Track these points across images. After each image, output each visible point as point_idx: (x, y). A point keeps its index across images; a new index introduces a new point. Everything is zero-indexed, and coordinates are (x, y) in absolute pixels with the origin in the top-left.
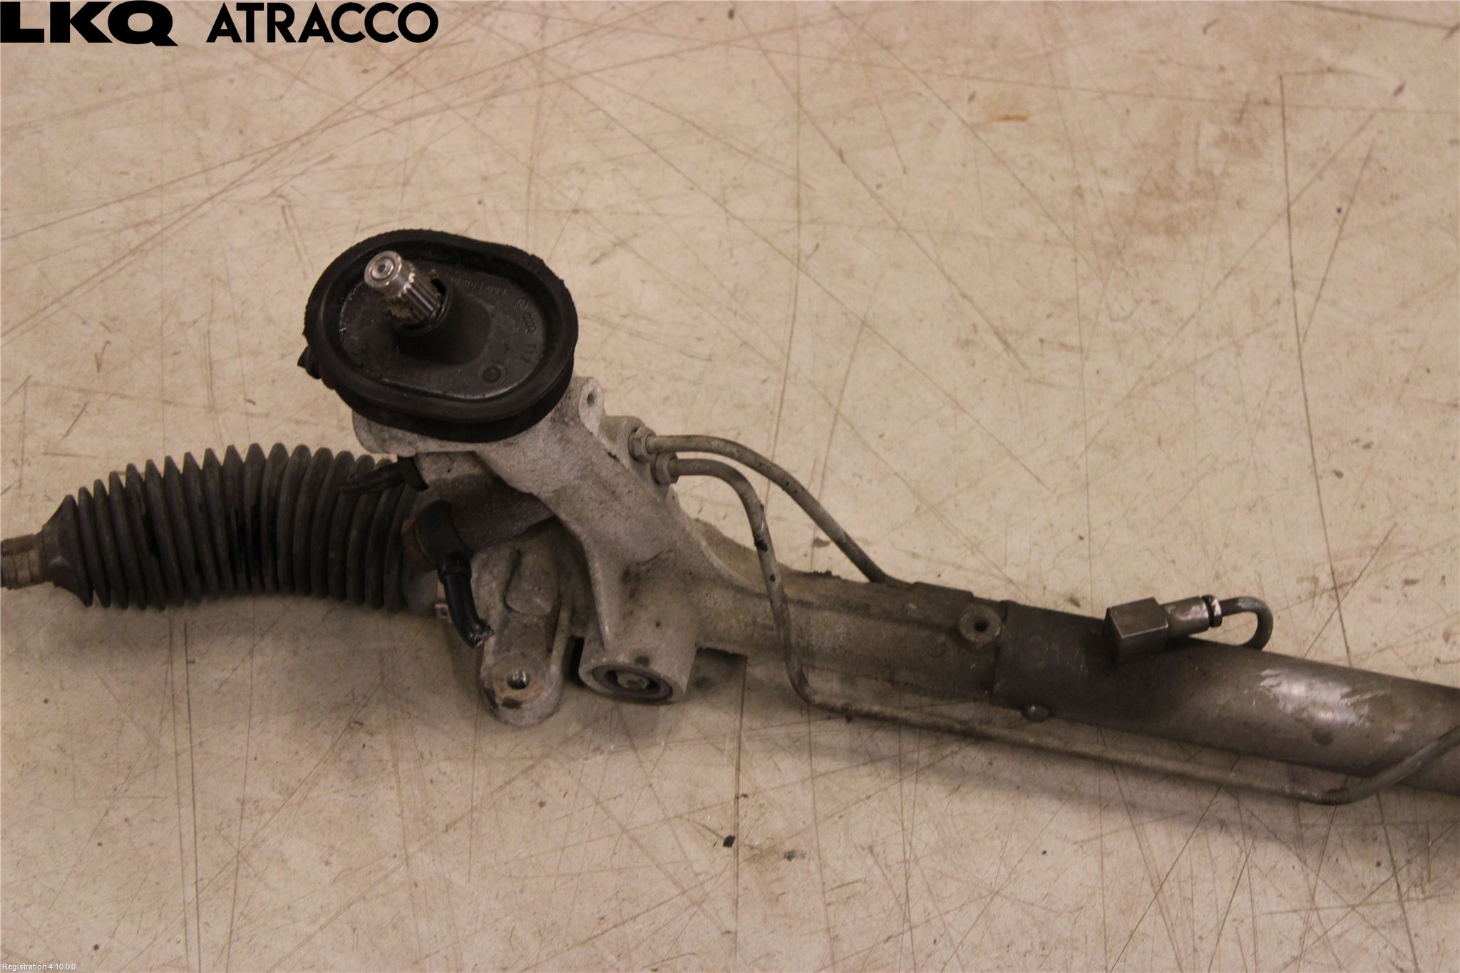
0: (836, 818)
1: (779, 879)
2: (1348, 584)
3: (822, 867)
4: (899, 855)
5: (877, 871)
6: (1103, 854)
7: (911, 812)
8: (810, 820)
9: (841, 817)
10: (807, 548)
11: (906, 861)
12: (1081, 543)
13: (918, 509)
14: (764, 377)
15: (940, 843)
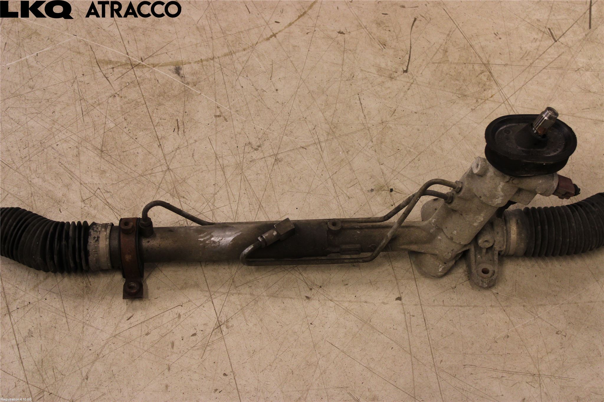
0: (362, 205)
1: (373, 183)
2: (216, 329)
3: (362, 189)
4: (340, 198)
5: (345, 192)
6: (279, 212)
7: (340, 212)
8: (370, 202)
9: (361, 205)
10: (403, 296)
11: (338, 196)
12: (311, 322)
13: (370, 321)
14: (442, 363)
15: (329, 204)
